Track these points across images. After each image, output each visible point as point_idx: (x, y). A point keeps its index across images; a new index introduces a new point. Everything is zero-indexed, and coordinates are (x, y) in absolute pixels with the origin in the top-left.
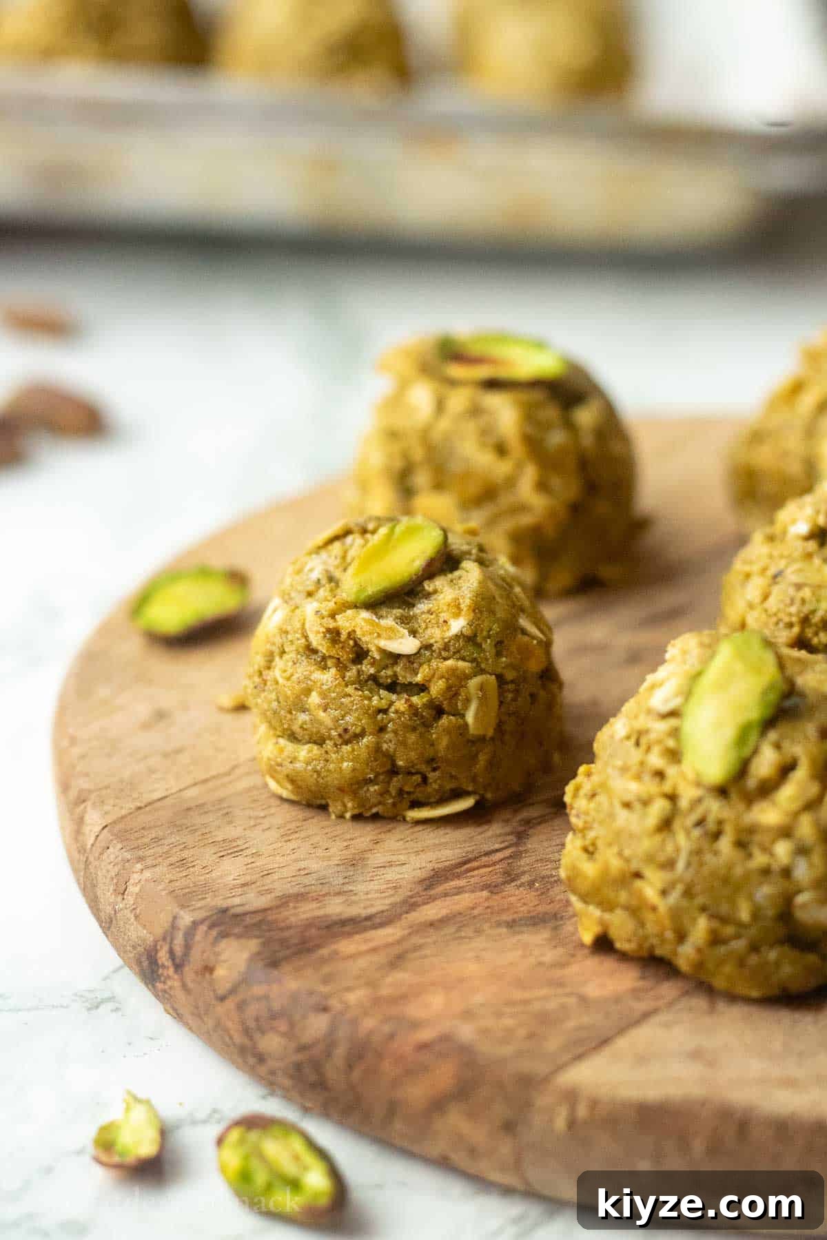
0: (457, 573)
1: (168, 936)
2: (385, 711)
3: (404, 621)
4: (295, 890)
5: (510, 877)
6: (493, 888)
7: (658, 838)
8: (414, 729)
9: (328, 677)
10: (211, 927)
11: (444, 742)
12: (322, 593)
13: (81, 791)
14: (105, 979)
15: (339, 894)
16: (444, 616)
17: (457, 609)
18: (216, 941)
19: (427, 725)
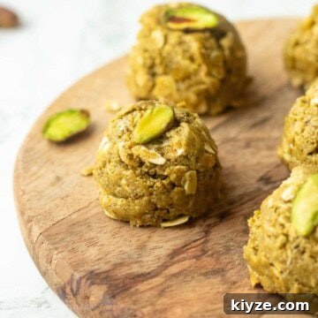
0: (179, 128)
1: (70, 282)
2: (152, 187)
3: (158, 150)
4: (120, 261)
5: (204, 252)
6: (197, 257)
7: (280, 251)
8: (164, 193)
9: (129, 173)
10: (88, 279)
11: (176, 197)
12: (125, 137)
13: (29, 216)
14: (43, 293)
15: (137, 262)
16: (174, 148)
17: (180, 145)
18: (90, 286)
19: (169, 192)
